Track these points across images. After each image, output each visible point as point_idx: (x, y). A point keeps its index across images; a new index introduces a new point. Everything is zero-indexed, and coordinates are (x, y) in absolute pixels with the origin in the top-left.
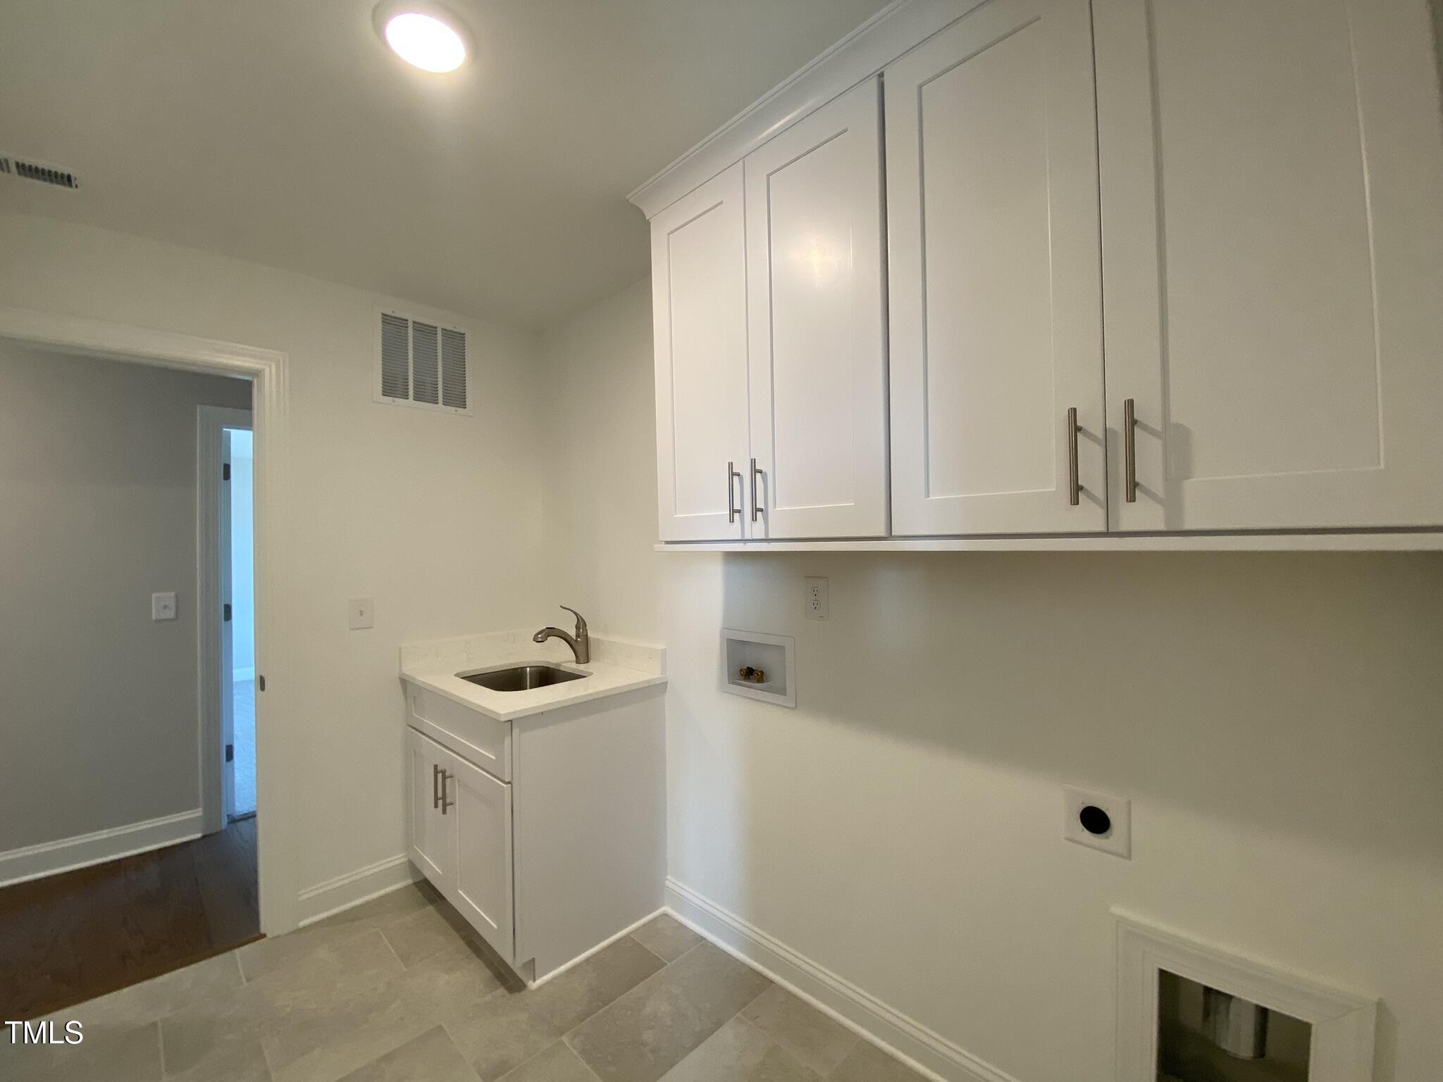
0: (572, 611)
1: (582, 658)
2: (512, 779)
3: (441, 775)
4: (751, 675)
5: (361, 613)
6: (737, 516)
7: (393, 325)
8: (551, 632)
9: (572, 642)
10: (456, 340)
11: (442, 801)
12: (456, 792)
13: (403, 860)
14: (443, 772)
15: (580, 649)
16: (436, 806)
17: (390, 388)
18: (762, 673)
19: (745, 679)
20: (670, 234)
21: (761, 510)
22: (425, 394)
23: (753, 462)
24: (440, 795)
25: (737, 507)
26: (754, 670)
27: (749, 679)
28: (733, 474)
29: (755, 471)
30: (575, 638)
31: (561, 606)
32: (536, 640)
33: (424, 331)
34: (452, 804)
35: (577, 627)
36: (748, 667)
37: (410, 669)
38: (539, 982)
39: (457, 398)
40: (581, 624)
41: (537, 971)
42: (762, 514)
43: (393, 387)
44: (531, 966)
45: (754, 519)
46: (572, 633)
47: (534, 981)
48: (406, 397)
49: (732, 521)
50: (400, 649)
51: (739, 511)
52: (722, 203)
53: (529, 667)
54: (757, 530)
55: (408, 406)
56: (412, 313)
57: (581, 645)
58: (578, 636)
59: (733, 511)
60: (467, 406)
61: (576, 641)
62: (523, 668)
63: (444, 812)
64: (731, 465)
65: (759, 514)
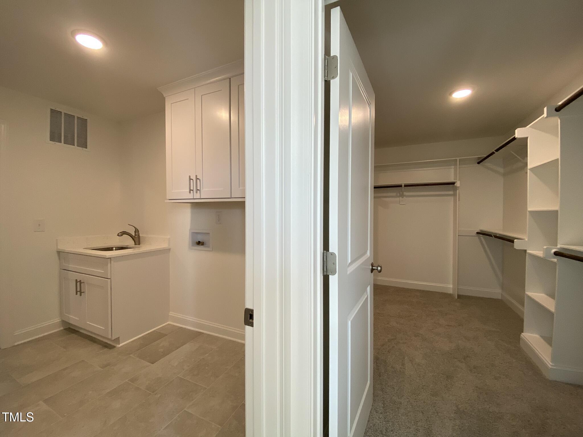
0: (133, 226)
1: (137, 243)
2: (111, 277)
3: (79, 283)
4: (199, 243)
5: (39, 225)
6: (191, 191)
7: (55, 114)
8: (124, 233)
9: (133, 237)
10: (83, 122)
11: (80, 292)
12: (86, 288)
13: (58, 321)
14: (80, 281)
15: (137, 240)
16: (77, 294)
17: (52, 138)
18: (203, 243)
19: (197, 245)
20: (172, 104)
21: (199, 190)
22: (69, 141)
23: (196, 176)
24: (78, 290)
25: (192, 189)
26: (200, 242)
27: (199, 245)
28: (190, 179)
29: (197, 179)
30: (134, 236)
31: (128, 224)
32: (118, 235)
33: (70, 117)
34: (84, 292)
35: (135, 232)
36: (199, 241)
37: (62, 247)
38: (121, 345)
39: (83, 144)
40: (137, 231)
41: (120, 342)
42: (199, 191)
43: (55, 137)
44: (117, 340)
45: (197, 192)
46: (133, 234)
47: (119, 344)
48: (60, 142)
49: (190, 192)
50: (57, 240)
51: (192, 190)
52: (188, 99)
53: (115, 247)
54: (197, 196)
55: (61, 145)
56: (64, 109)
57: (137, 239)
58: (135, 235)
59: (190, 190)
60: (88, 147)
61: (135, 237)
62: (112, 248)
63: (81, 295)
64: (190, 176)
65: (198, 191)
